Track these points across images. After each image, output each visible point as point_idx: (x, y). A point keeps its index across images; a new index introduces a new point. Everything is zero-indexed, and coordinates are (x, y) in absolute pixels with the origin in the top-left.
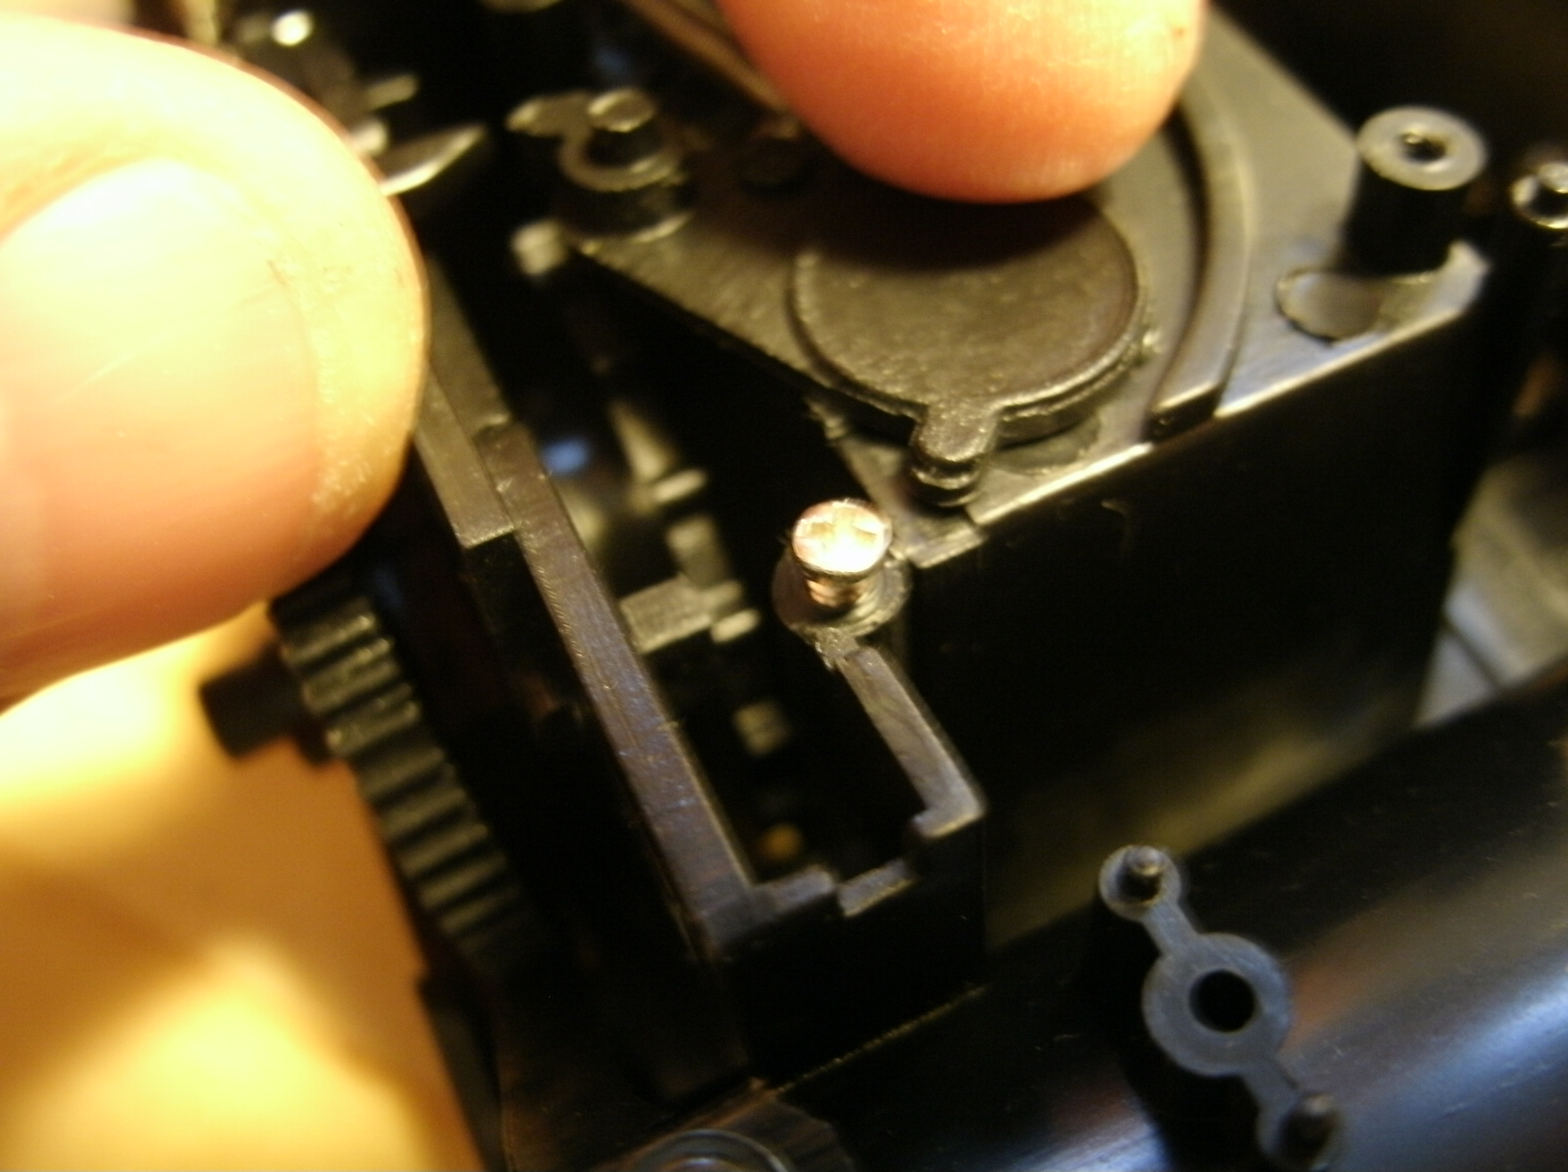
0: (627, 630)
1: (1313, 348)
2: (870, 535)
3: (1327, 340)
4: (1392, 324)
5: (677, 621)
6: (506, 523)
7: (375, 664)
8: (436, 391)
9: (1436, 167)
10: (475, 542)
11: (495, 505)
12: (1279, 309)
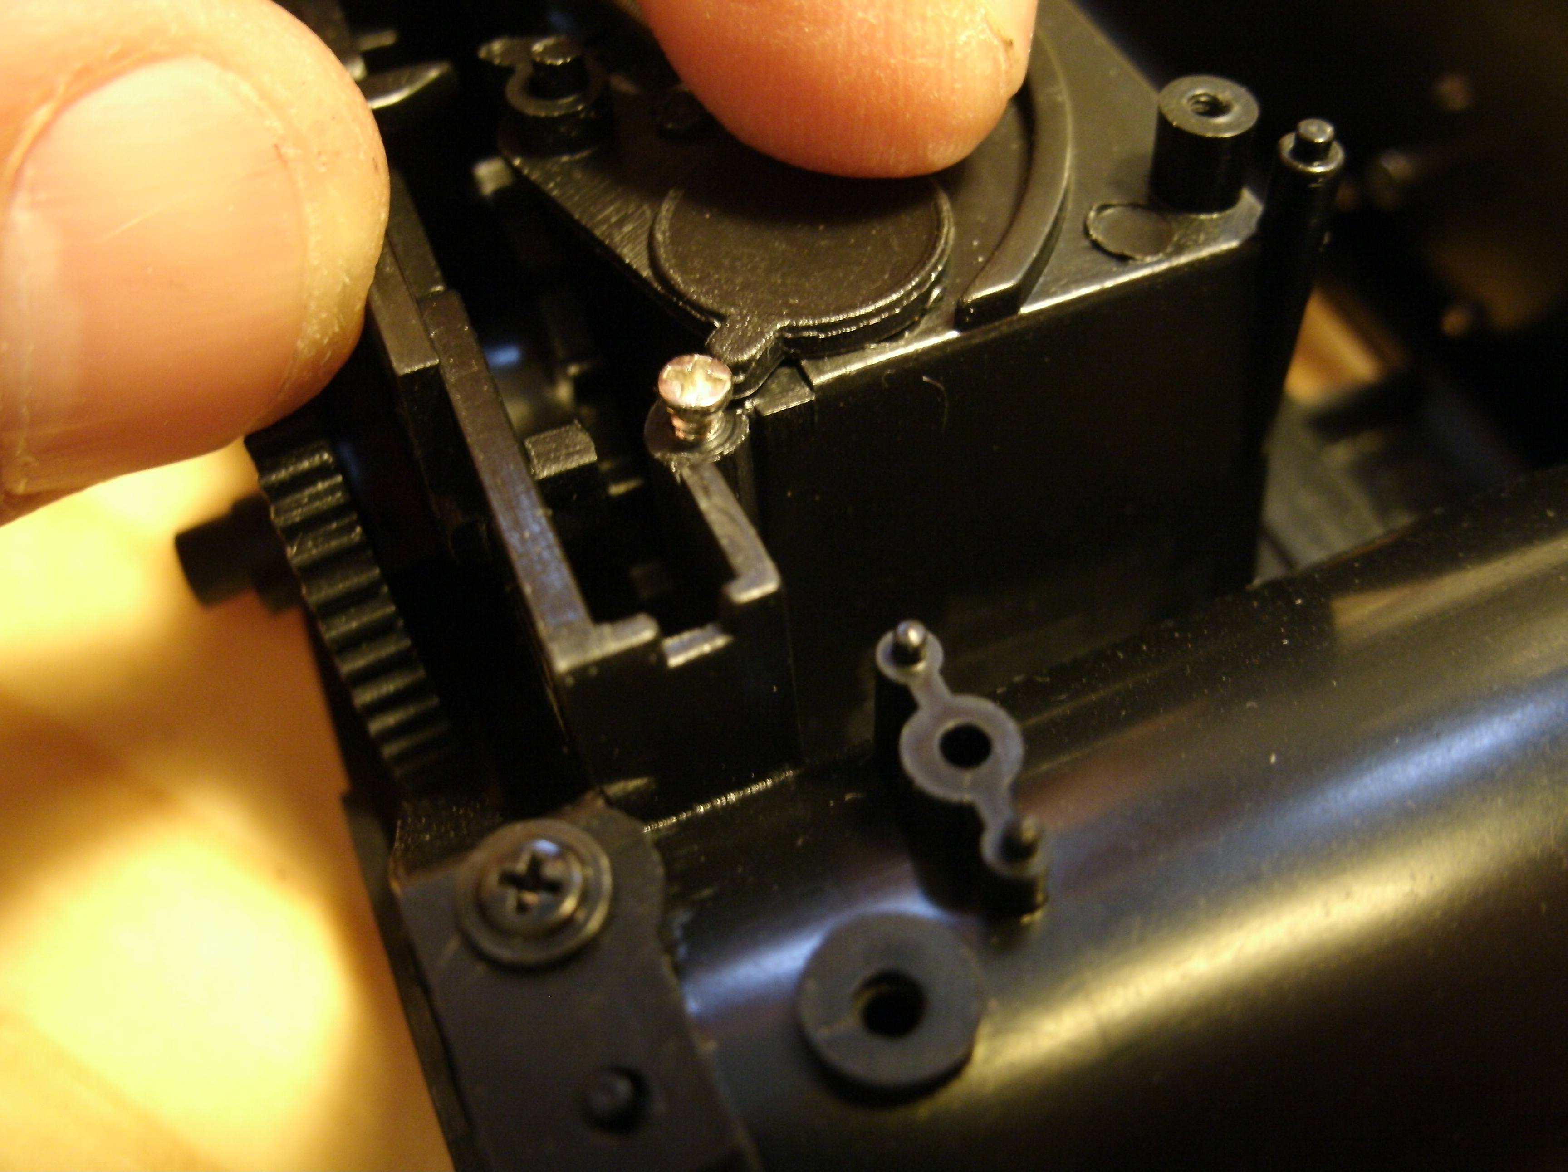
0: (527, 459)
1: (1114, 266)
2: (719, 380)
3: (1123, 259)
4: (1180, 250)
5: (569, 455)
6: (434, 358)
7: (331, 491)
8: (389, 259)
9: (1221, 120)
10: (408, 371)
11: (427, 344)
12: (1086, 233)
